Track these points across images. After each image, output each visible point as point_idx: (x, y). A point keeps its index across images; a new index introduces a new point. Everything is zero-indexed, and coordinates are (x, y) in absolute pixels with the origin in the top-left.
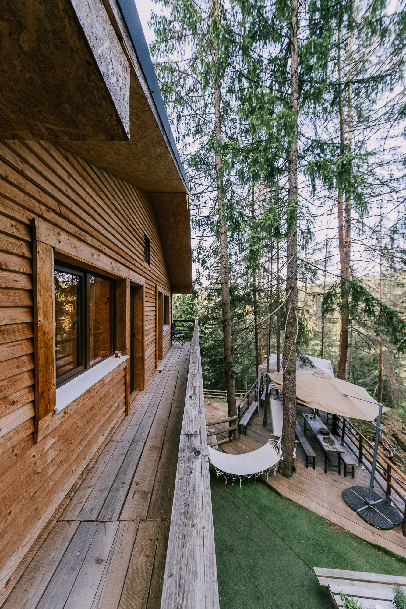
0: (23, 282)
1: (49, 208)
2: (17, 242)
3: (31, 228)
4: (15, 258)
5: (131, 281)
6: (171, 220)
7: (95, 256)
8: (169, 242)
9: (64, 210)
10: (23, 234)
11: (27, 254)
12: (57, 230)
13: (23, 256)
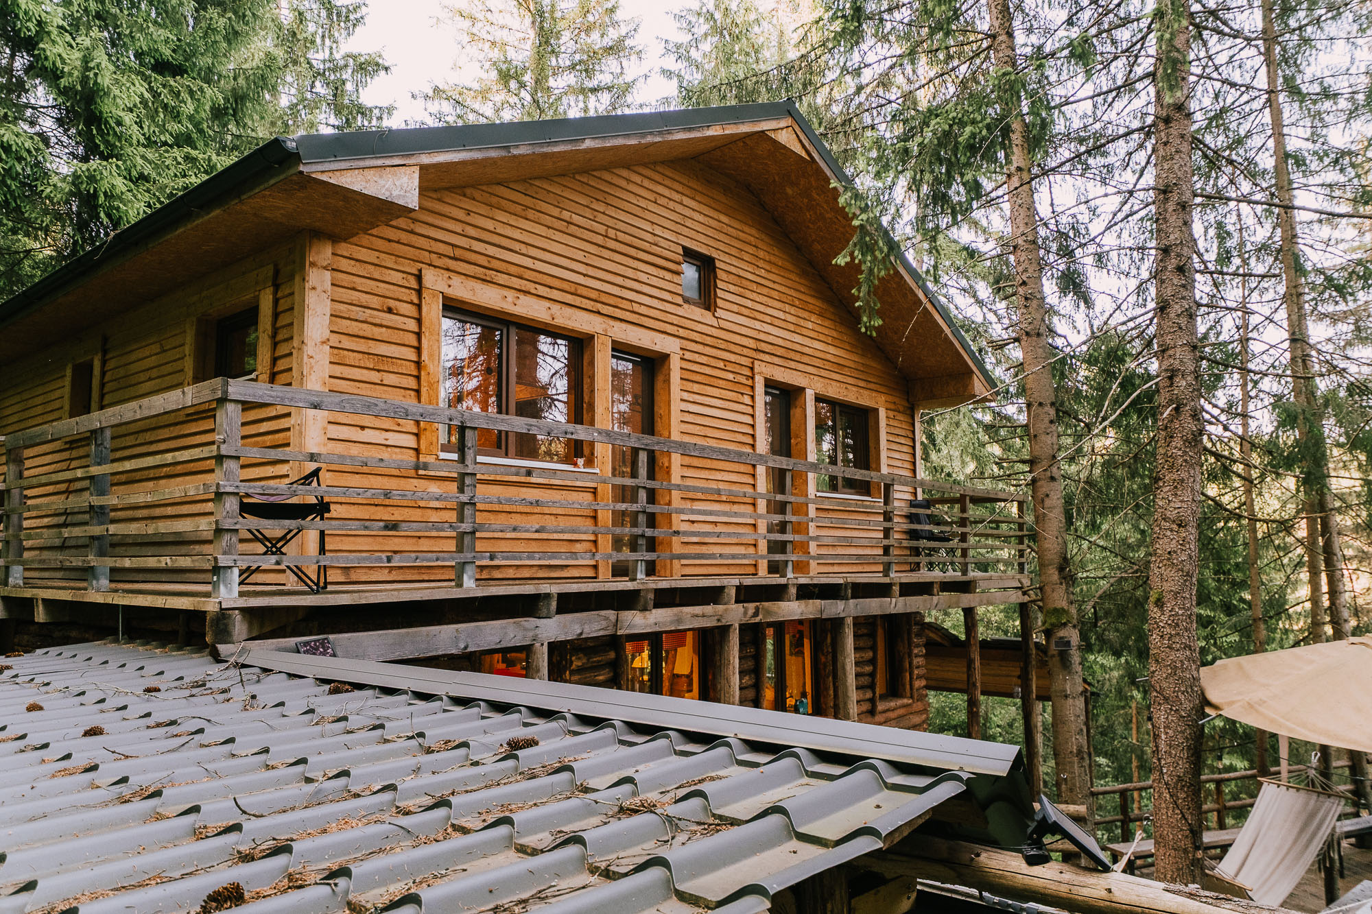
0: (412, 325)
1: (440, 255)
2: (407, 291)
3: (419, 278)
4: (405, 305)
5: (613, 341)
6: (789, 191)
7: (510, 299)
8: (817, 246)
9: (458, 253)
10: (413, 283)
11: (416, 301)
12: (447, 274)
13: (411, 303)
